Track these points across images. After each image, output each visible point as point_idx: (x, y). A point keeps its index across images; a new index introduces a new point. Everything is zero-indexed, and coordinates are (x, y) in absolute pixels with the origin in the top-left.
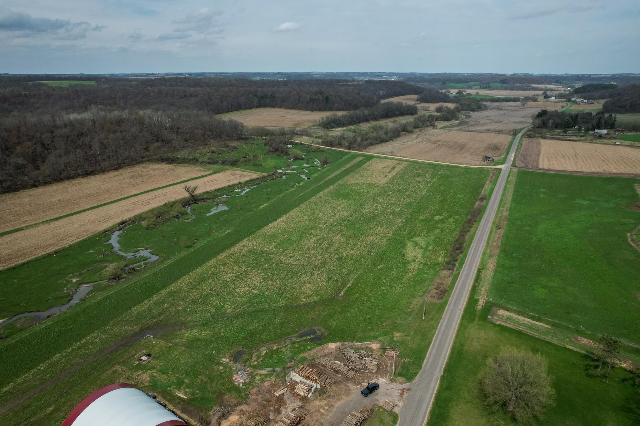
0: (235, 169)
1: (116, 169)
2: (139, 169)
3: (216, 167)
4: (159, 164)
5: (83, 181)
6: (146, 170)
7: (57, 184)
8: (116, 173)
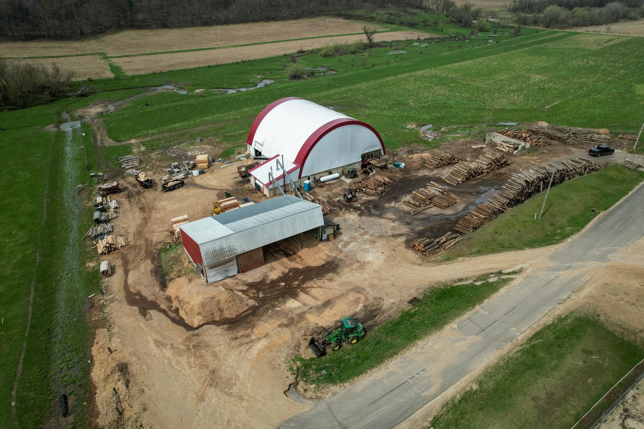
0: (413, 30)
1: (295, 18)
2: (317, 20)
3: (393, 26)
4: (336, 18)
5: (266, 24)
6: (324, 22)
7: (244, 24)
8: (295, 21)
